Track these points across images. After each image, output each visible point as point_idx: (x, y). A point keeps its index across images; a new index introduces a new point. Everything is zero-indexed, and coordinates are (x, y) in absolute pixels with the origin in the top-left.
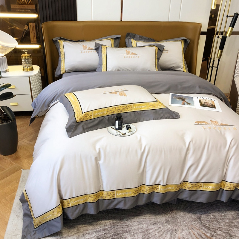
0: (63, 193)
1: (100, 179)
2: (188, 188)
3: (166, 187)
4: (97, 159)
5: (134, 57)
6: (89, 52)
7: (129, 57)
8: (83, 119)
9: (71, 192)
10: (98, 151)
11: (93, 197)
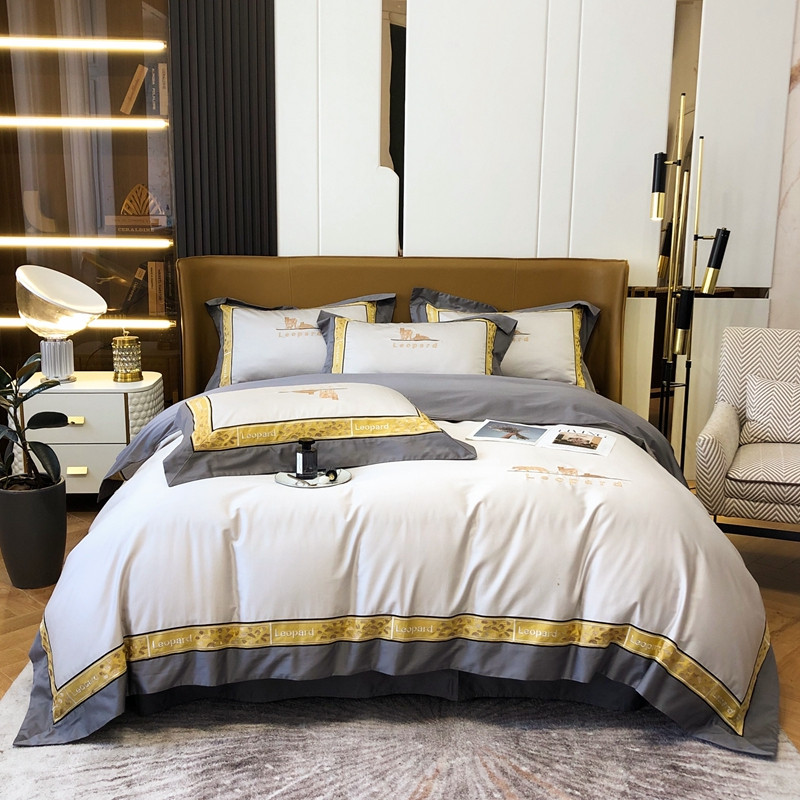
0: (132, 616)
1: (234, 592)
2: (474, 634)
3: (409, 625)
4: (229, 537)
5: (422, 346)
6: (299, 334)
7: (408, 345)
8: (213, 445)
9: (154, 618)
10: (233, 516)
11: (209, 634)
